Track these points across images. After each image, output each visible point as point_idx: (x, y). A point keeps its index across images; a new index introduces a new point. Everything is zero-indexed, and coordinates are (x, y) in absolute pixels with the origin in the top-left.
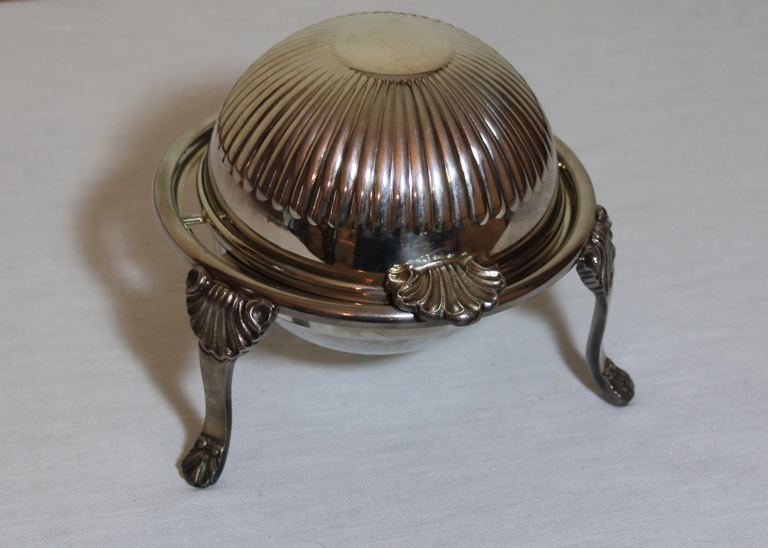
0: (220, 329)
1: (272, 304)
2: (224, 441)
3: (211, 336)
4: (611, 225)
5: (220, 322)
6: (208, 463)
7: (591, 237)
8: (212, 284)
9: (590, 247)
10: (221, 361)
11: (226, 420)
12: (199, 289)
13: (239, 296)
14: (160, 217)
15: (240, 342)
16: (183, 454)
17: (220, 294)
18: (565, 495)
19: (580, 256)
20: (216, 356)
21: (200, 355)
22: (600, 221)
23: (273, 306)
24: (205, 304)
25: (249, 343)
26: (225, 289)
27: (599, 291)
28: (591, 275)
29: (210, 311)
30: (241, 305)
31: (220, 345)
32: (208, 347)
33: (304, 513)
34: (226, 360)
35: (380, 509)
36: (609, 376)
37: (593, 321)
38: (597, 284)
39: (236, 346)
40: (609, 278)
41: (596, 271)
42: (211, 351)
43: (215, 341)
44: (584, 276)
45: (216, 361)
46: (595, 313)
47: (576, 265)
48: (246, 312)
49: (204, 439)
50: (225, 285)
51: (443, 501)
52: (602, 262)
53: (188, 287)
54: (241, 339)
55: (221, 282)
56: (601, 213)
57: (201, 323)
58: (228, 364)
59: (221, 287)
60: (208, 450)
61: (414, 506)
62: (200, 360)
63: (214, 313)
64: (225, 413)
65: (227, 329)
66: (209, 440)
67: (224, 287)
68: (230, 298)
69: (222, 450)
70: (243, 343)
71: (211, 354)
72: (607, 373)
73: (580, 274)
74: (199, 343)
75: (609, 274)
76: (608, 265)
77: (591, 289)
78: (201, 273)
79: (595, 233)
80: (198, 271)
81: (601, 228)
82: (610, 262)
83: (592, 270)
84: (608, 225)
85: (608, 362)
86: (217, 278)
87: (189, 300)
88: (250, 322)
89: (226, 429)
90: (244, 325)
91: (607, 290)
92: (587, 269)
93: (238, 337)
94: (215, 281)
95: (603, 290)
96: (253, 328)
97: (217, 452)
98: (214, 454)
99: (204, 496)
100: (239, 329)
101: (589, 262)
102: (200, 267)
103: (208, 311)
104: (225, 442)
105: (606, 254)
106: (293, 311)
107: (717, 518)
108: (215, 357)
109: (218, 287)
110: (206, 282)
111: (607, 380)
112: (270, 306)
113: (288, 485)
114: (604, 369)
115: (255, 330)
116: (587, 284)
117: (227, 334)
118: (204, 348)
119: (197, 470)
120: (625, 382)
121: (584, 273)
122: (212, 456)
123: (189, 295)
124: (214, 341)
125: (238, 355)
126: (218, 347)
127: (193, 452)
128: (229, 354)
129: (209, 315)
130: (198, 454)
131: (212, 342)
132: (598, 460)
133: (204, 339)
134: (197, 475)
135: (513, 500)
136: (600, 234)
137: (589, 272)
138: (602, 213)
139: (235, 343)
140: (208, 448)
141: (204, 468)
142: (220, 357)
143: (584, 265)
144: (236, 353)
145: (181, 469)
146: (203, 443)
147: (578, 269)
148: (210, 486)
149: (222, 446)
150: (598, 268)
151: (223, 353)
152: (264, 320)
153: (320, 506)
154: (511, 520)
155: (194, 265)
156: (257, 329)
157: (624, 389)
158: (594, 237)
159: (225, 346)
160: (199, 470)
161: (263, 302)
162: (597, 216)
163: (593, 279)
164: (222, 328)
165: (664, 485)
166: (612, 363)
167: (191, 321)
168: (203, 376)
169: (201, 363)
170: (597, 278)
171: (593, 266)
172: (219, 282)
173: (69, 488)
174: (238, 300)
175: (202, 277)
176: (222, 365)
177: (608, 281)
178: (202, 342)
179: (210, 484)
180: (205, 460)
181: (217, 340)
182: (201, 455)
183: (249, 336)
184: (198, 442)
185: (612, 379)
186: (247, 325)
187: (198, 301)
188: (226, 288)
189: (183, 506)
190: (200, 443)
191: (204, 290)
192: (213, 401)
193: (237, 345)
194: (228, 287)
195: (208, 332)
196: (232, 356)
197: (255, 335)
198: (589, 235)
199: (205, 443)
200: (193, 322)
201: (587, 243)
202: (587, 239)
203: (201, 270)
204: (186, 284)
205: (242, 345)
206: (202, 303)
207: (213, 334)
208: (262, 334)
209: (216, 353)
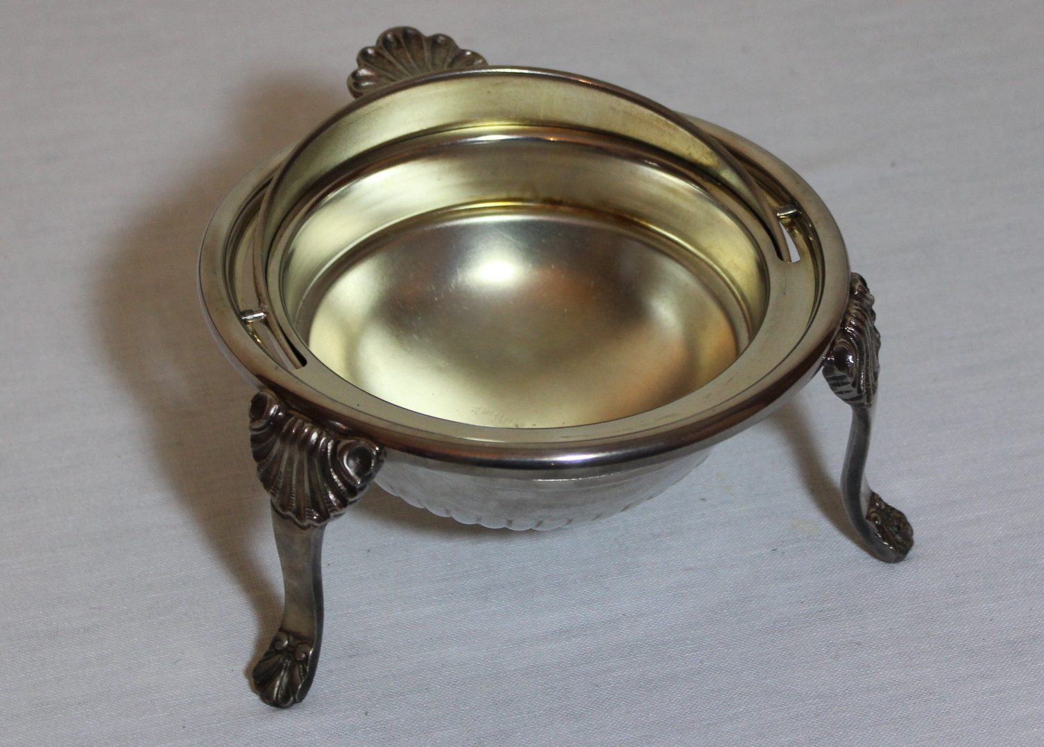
0: (300, 481)
1: (374, 445)
2: (314, 639)
3: (288, 492)
4: (872, 301)
5: (300, 471)
6: (291, 671)
7: (844, 324)
8: (288, 416)
9: (842, 340)
10: (304, 528)
11: (315, 611)
12: (268, 424)
13: (328, 434)
14: (209, 315)
15: (330, 501)
16: (254, 659)
17: (300, 431)
18: (811, 701)
19: (828, 355)
20: (297, 520)
21: (273, 519)
22: (856, 298)
23: (377, 449)
24: (277, 446)
25: (344, 503)
26: (306, 425)
27: (857, 402)
28: (844, 381)
29: (286, 456)
30: (330, 447)
31: (302, 504)
32: (284, 507)
33: (430, 739)
34: (312, 527)
35: (541, 730)
36: (875, 519)
37: (851, 442)
38: (855, 393)
39: (325, 507)
40: (871, 381)
41: (851, 375)
42: (289, 513)
43: (294, 498)
44: (835, 384)
45: (297, 528)
46: (853, 432)
47: (823, 367)
48: (338, 458)
49: (283, 636)
50: (306, 418)
51: (634, 714)
52: (861, 360)
53: (253, 421)
54: (332, 497)
55: (300, 412)
56: (857, 285)
57: (273, 473)
58: (315, 533)
59: (300, 421)
60: (291, 652)
61: (590, 724)
62: (274, 525)
63: (291, 460)
64: (314, 599)
65: (310, 482)
66: (291, 638)
67: (305, 421)
68: (314, 436)
69: (311, 652)
70: (336, 502)
71: (289, 517)
72: (874, 515)
73: (828, 380)
74: (271, 501)
75: (871, 375)
76: (871, 363)
77: (845, 400)
78: (271, 400)
79: (849, 318)
80: (266, 397)
81: (857, 310)
82: (873, 357)
83: (846, 374)
84: (869, 303)
85: (874, 498)
86: (294, 406)
87: (255, 440)
88: (344, 472)
89: (316, 622)
90: (335, 477)
91: (869, 400)
92: (838, 373)
93: (327, 494)
94: (291, 412)
95: (864, 400)
96: (349, 481)
97: (304, 656)
98: (298, 659)
99: (287, 720)
100: (327, 482)
101: (841, 363)
102: (269, 391)
103: (282, 457)
104: (315, 641)
105: (867, 348)
106: (407, 455)
107: (1035, 730)
108: (295, 523)
109: (295, 421)
110: (278, 413)
111: (871, 525)
112: (372, 449)
113: (407, 696)
114: (869, 509)
115: (352, 483)
116: (839, 393)
117: (312, 490)
118: (280, 510)
119: (276, 682)
120: (899, 527)
121: (835, 378)
122: (296, 662)
123: (255, 433)
124: (292, 500)
125: (328, 520)
126: (298, 508)
127: (268, 655)
128: (315, 518)
129: (284, 462)
130: (276, 658)
131: (290, 500)
132: (859, 644)
133: (278, 495)
134: (276, 689)
135: (735, 711)
136: (857, 319)
137: (842, 377)
138: (860, 286)
139: (324, 502)
140: (290, 649)
141: (285, 679)
142: (302, 522)
143: (835, 367)
144: (325, 517)
145: (253, 680)
146: (283, 643)
147: (825, 373)
148: (295, 706)
149: (311, 647)
150: (855, 370)
151: (307, 517)
152: (365, 470)
153: (454, 728)
154: (733, 741)
155: (261, 388)
156: (356, 482)
157: (898, 538)
158: (847, 324)
159: (309, 507)
160: (278, 683)
161: (363, 443)
162: (852, 290)
163: (849, 387)
164: (304, 481)
165: (956, 680)
166: (880, 500)
167: (259, 470)
168: (279, 548)
169: (275, 531)
170: (854, 385)
171: (848, 368)
172: (297, 413)
173: (88, 710)
174: (325, 440)
175: (271, 407)
176: (305, 533)
177: (871, 387)
178: (275, 501)
179: (295, 702)
180: (286, 666)
181: (297, 497)
182: (281, 660)
183: (344, 493)
184: (276, 640)
185: (880, 523)
186: (340, 477)
187: (268, 441)
188: (308, 422)
189: (253, 735)
190: (278, 643)
191: (276, 424)
192: (295, 584)
193: (327, 505)
194: (310, 420)
195: (284, 486)
196: (319, 521)
197: (353, 491)
198: (841, 321)
199: (287, 642)
200: (262, 470)
201: (838, 335)
202: (839, 328)
203: (270, 395)
204: (250, 416)
205: (334, 506)
206: (274, 444)
207: (291, 489)
208: (362, 489)
209: (297, 517)
